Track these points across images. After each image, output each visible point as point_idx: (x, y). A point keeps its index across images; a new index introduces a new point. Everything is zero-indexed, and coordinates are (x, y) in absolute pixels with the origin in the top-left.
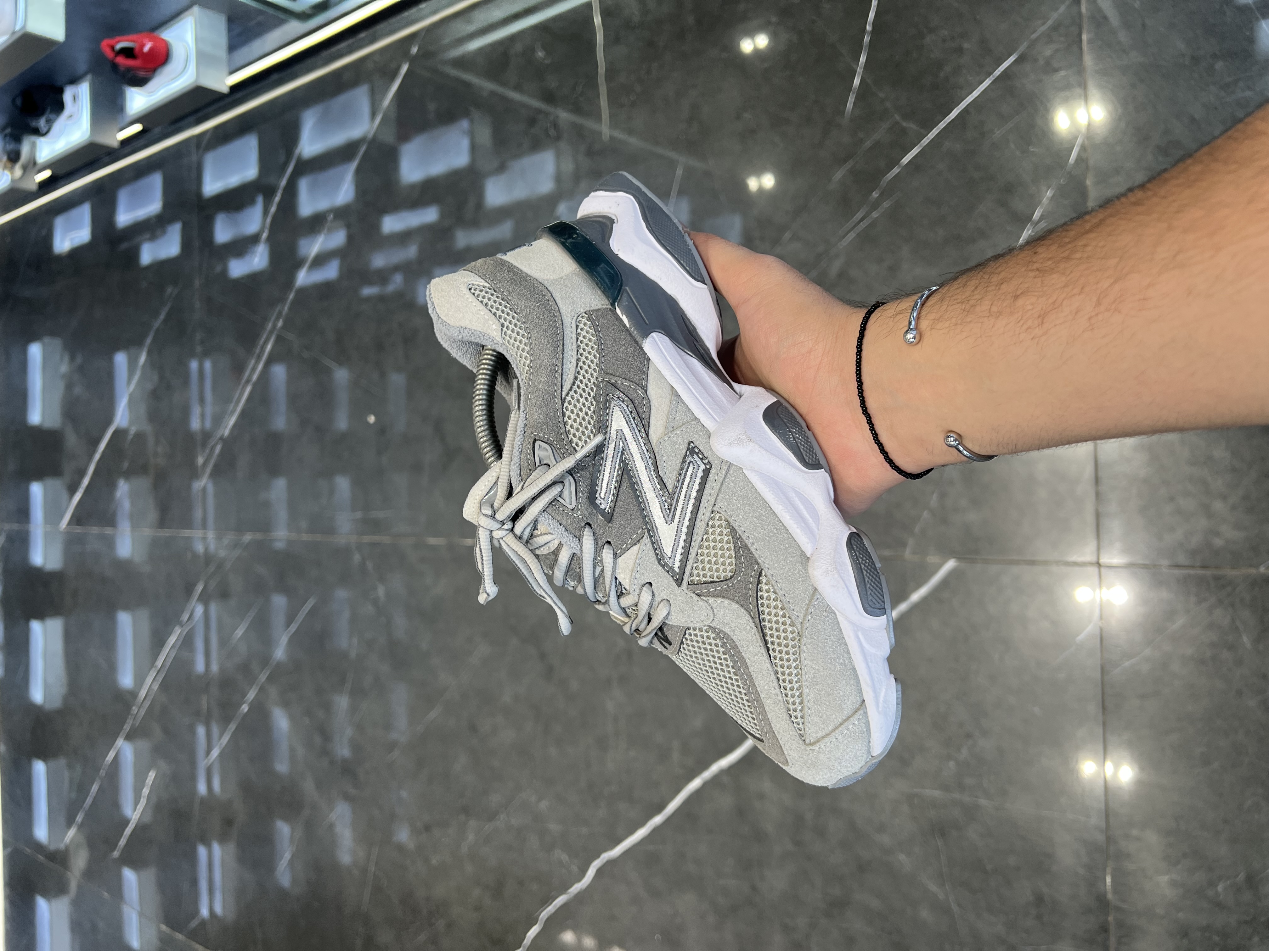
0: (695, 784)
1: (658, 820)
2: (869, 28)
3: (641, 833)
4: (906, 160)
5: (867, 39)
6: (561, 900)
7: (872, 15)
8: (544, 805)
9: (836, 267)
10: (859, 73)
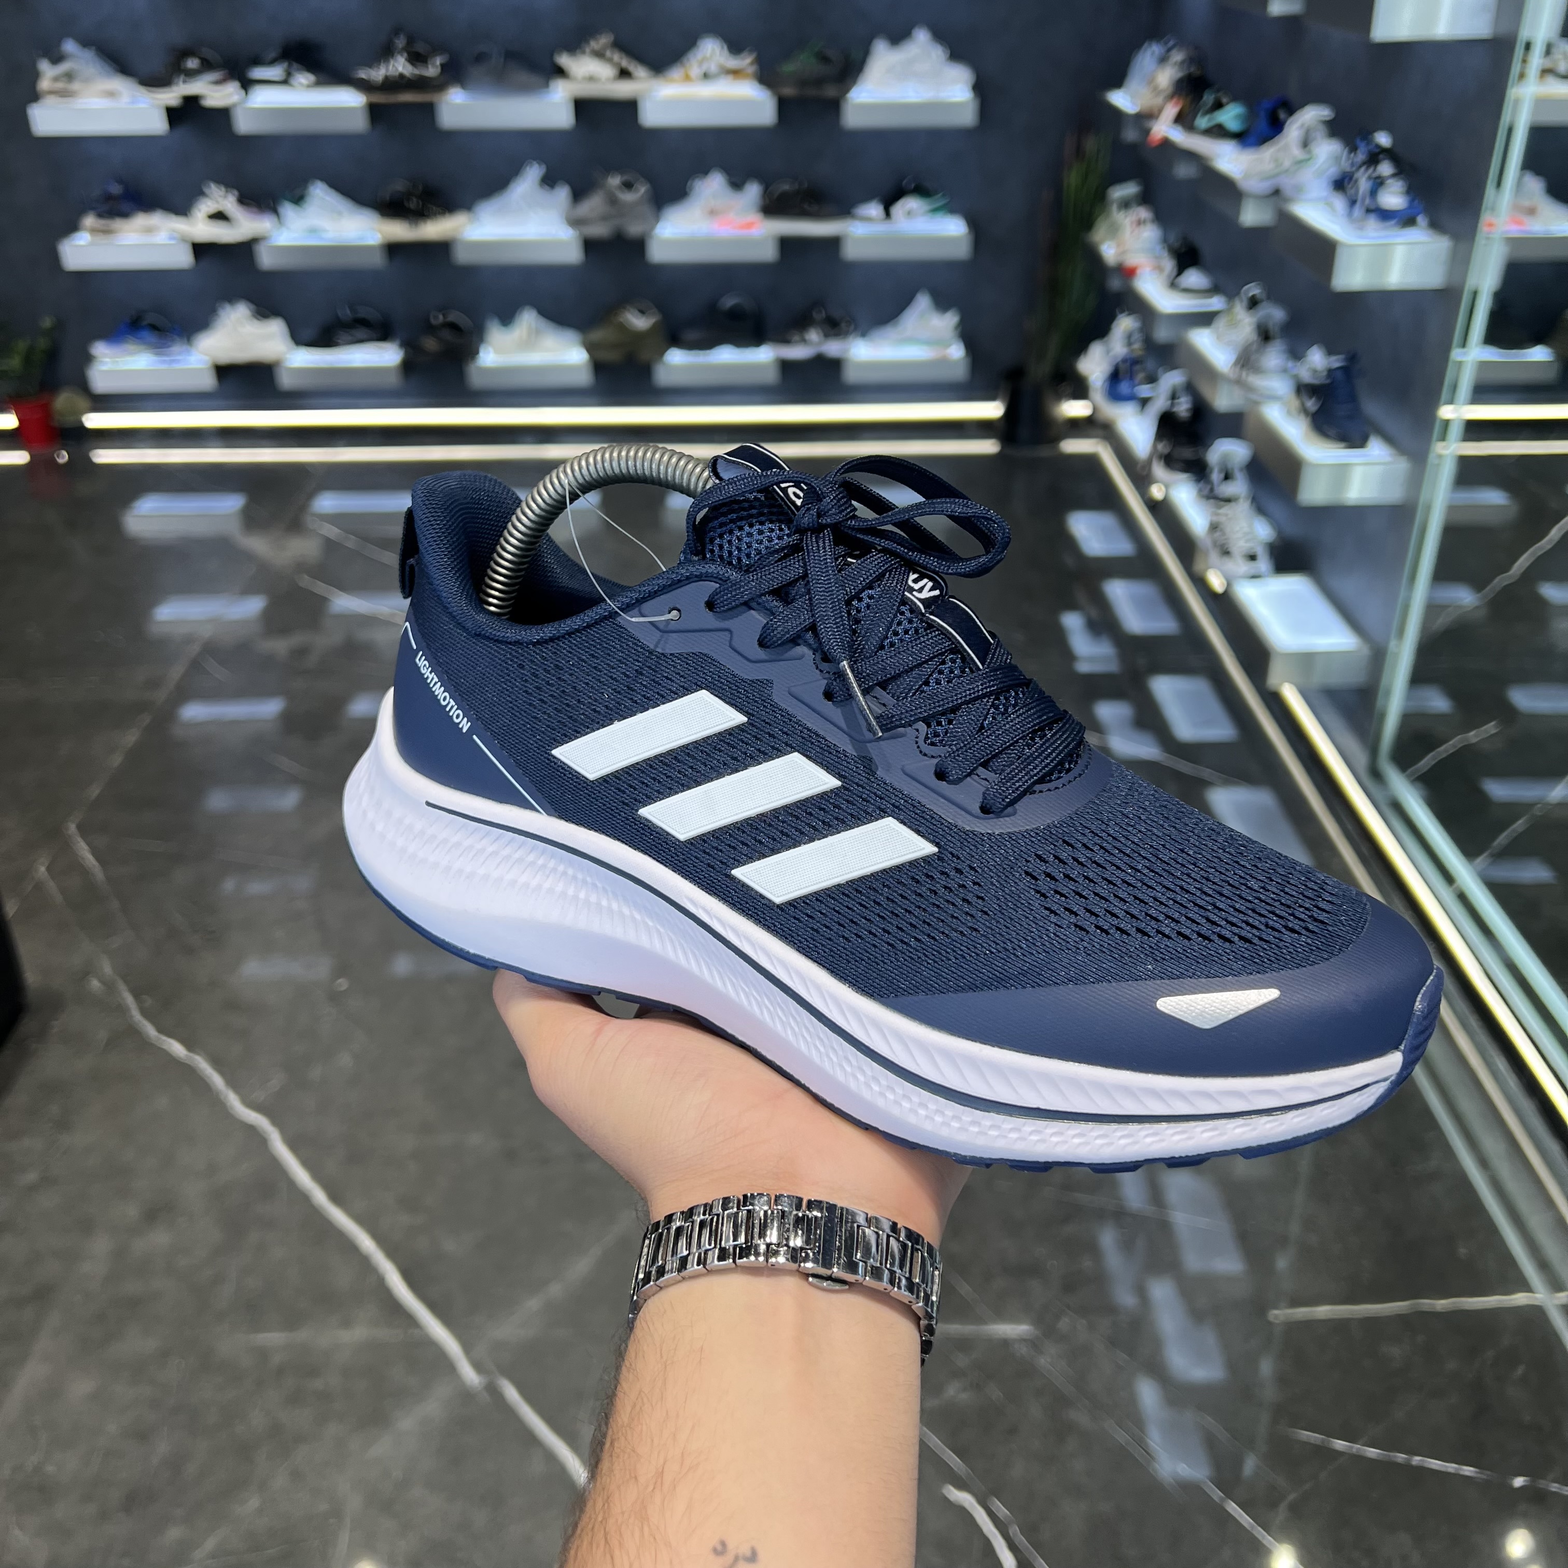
0: (366, 1243)
1: (319, 1196)
2: (1417, 1460)
3: (302, 1176)
4: (1233, 1508)
5: (1401, 1457)
6: (217, 1080)
7: (1435, 1464)
8: (345, 1060)
9: (1080, 1417)
10: (1352, 1447)
